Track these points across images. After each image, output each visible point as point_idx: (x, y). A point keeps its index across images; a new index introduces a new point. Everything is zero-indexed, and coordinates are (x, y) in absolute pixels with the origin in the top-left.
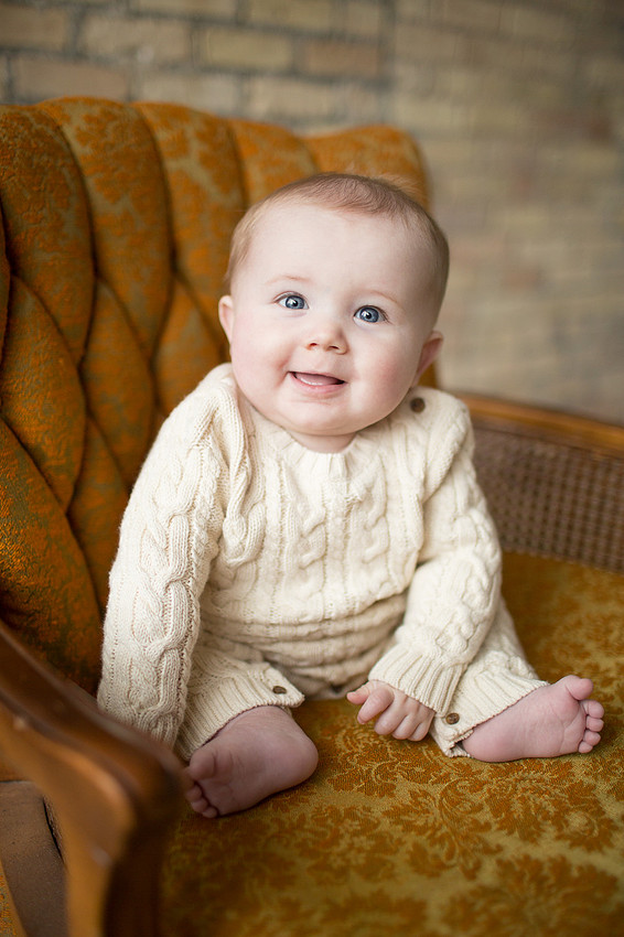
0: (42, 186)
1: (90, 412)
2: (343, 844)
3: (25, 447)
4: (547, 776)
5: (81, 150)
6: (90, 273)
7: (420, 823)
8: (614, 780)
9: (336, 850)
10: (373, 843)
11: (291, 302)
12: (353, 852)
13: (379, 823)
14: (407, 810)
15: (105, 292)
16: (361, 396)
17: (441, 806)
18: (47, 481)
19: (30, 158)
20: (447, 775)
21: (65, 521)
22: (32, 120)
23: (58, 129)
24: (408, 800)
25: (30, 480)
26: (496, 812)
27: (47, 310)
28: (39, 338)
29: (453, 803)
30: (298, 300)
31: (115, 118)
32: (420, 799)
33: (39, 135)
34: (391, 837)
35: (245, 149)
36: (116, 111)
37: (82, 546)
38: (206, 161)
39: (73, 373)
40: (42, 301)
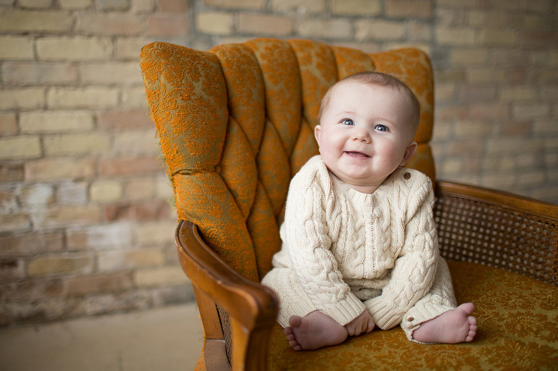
0: (244, 78)
1: (260, 178)
2: (352, 364)
3: (230, 190)
4: (457, 352)
5: (262, 62)
6: (263, 116)
7: (390, 361)
8: (490, 356)
9: (349, 365)
10: (366, 365)
11: (347, 123)
12: (356, 367)
13: (371, 359)
14: (385, 357)
15: (269, 125)
16: (377, 163)
17: (402, 357)
18: (238, 206)
19: (240, 66)
20: (408, 348)
21: (244, 224)
22: (242, 50)
23: (253, 53)
24: (387, 354)
25: (231, 204)
26: (427, 361)
27: (243, 131)
28: (239, 142)
29: (408, 357)
30: (350, 122)
31: (278, 47)
32: (392, 354)
33: (244, 56)
34: (375, 365)
35: (338, 60)
36: (279, 45)
37: (252, 237)
38: (319, 66)
39: (253, 159)
40: (241, 128)
